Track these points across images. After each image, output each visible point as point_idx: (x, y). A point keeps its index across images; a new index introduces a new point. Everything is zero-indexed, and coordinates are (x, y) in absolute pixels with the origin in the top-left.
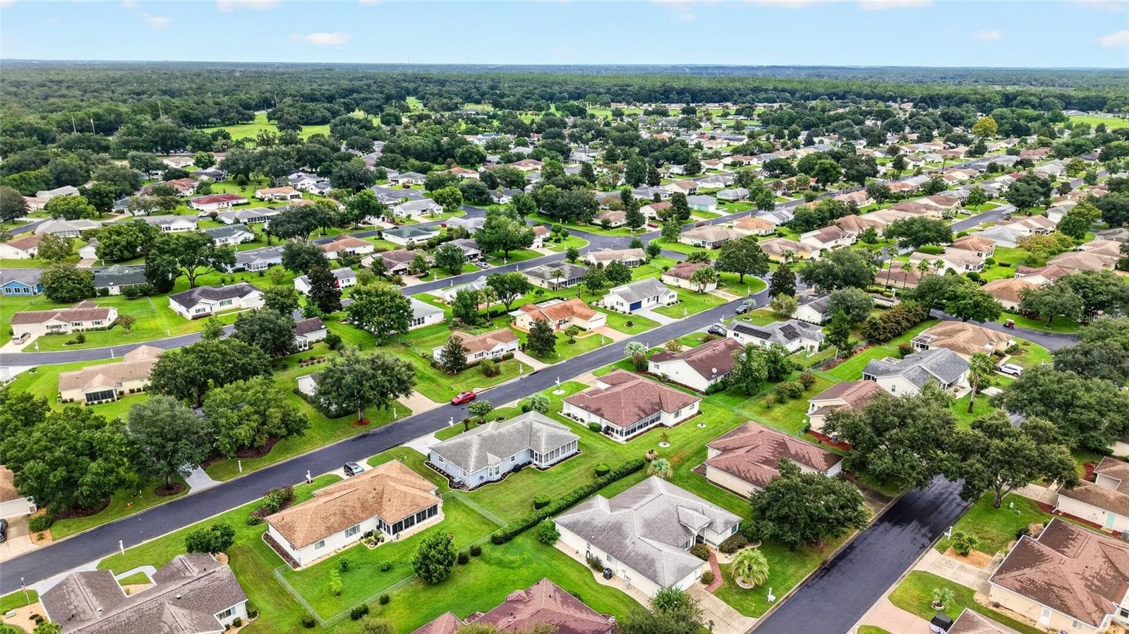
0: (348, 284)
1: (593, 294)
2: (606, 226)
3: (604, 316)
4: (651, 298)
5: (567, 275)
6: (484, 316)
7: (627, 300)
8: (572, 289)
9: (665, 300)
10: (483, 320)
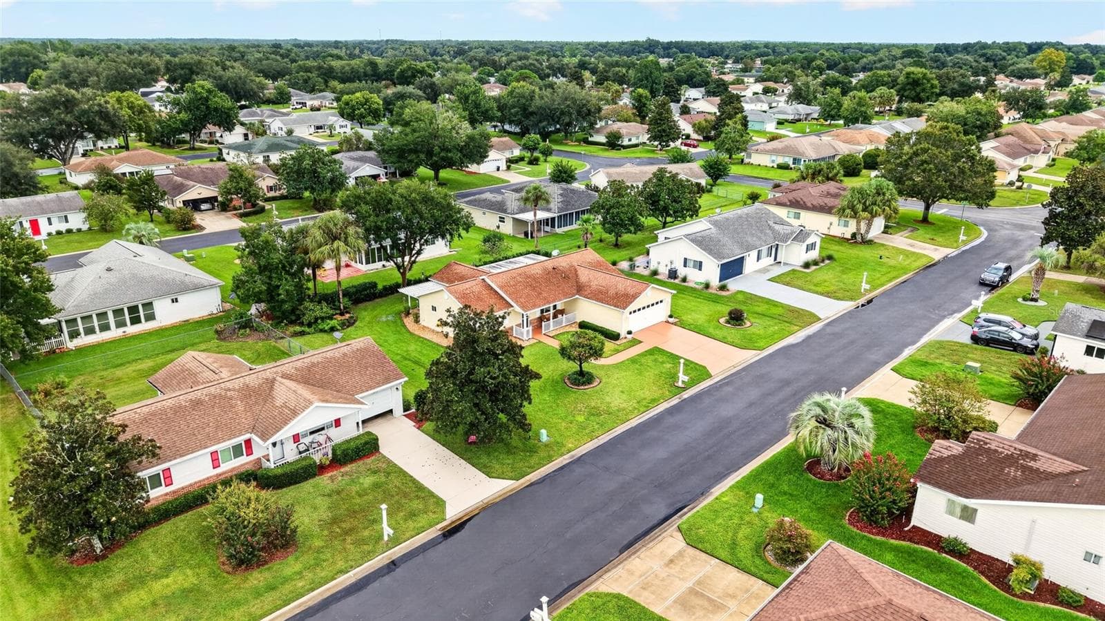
0: (63, 227)
1: (617, 245)
2: (614, 143)
3: (666, 295)
4: (765, 250)
5: (554, 205)
6: (329, 299)
7: (716, 254)
8: (566, 235)
9: (796, 255)
10: (325, 309)
